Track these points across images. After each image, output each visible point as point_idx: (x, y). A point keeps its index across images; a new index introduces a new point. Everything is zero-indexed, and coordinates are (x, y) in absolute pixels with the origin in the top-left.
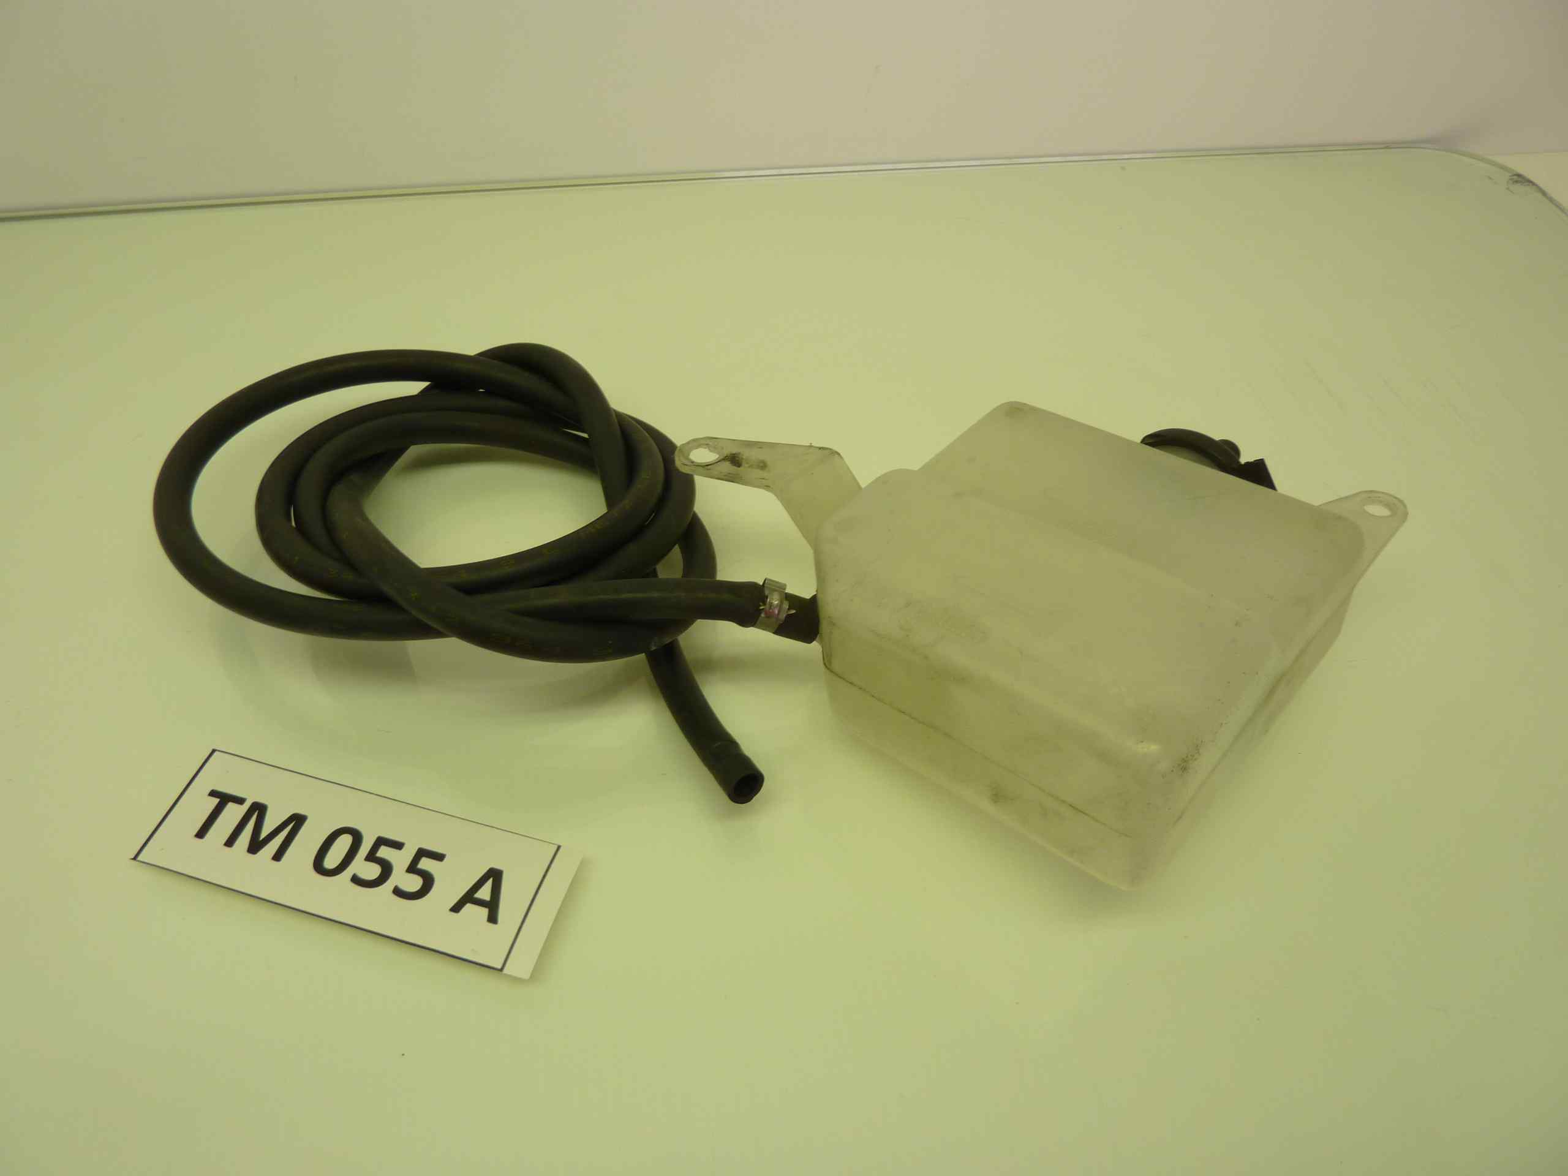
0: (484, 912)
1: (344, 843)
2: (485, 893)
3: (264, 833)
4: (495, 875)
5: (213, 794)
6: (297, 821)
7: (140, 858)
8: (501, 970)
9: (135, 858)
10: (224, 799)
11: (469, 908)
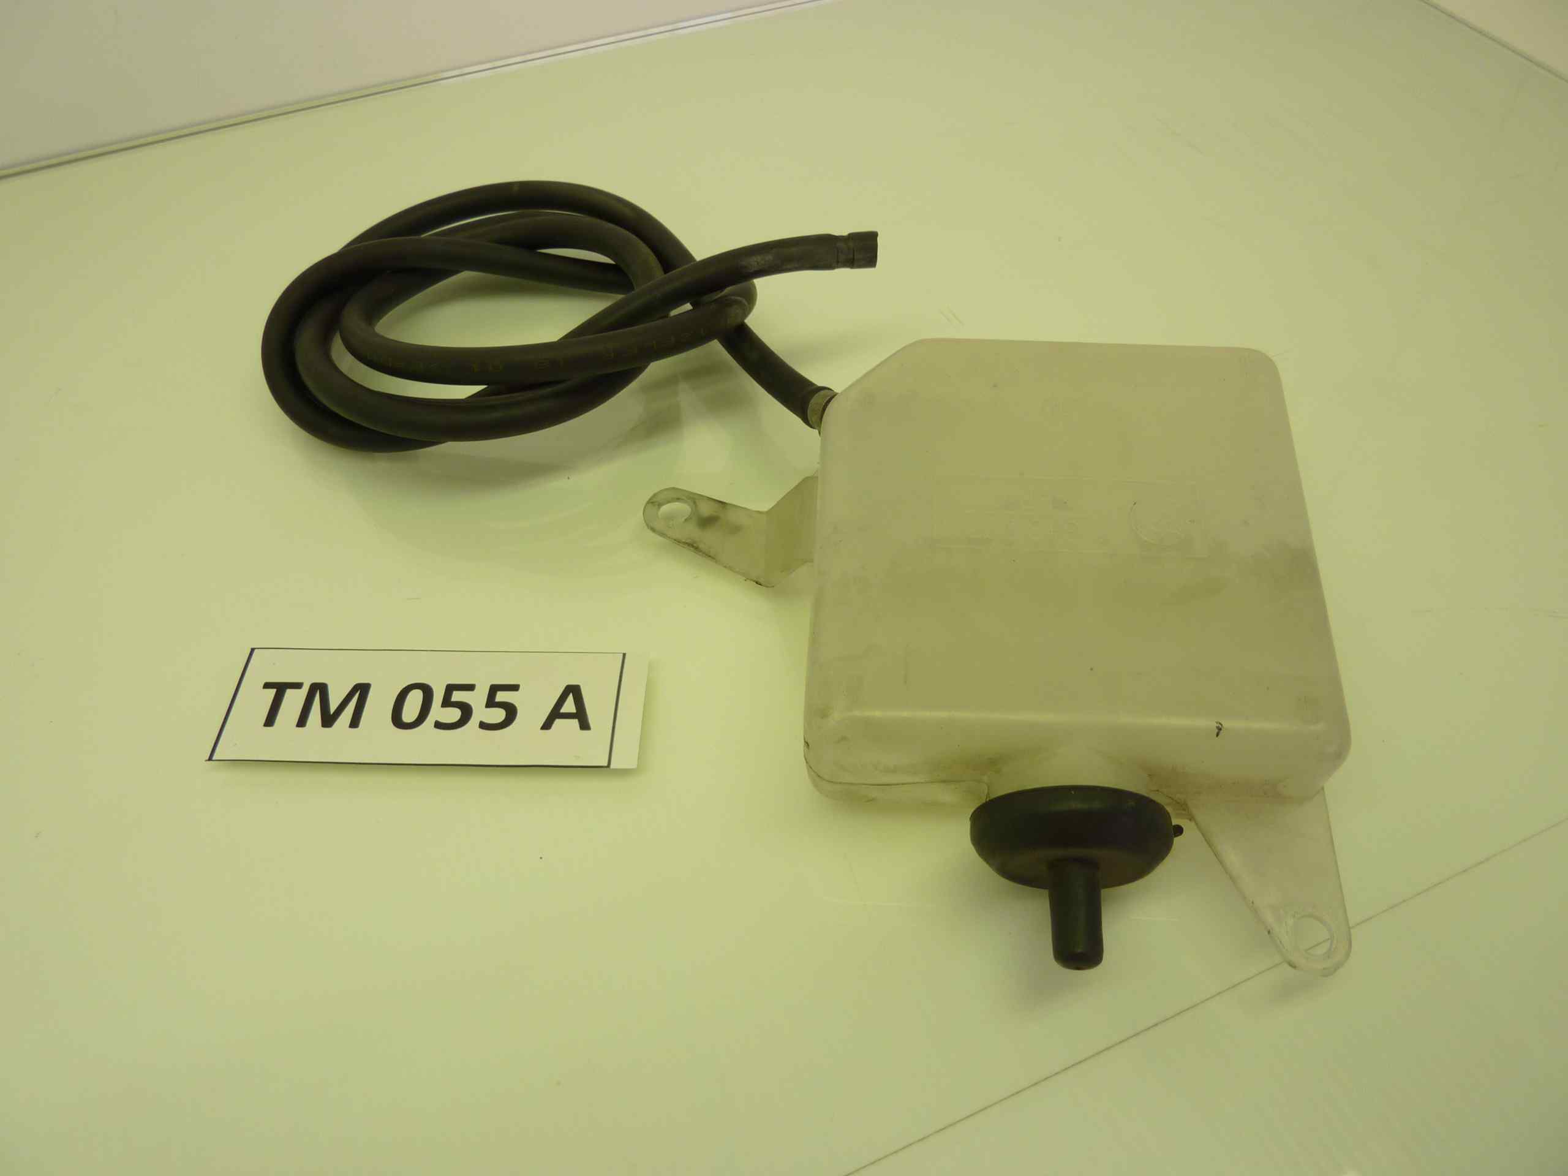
0: (575, 722)
1: (415, 699)
2: (569, 706)
3: (333, 707)
4: (573, 691)
5: (267, 686)
6: (362, 690)
7: (214, 758)
8: (609, 766)
9: (210, 759)
10: (281, 689)
11: (558, 722)
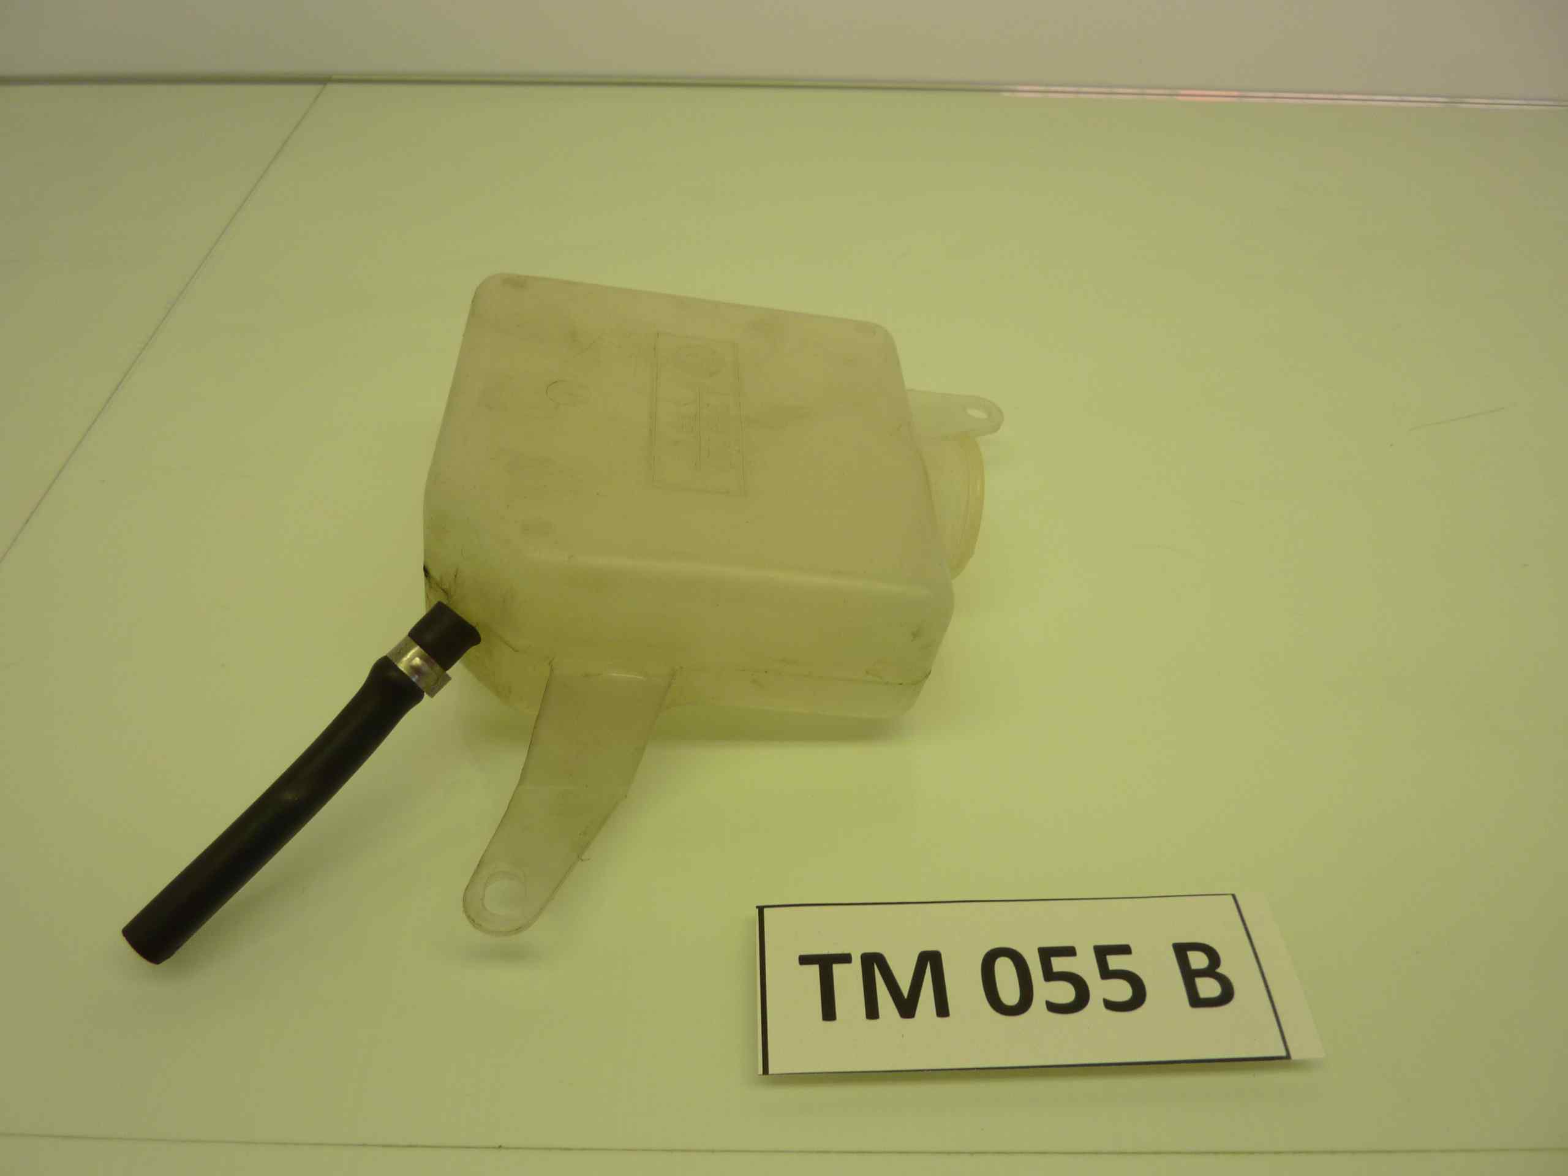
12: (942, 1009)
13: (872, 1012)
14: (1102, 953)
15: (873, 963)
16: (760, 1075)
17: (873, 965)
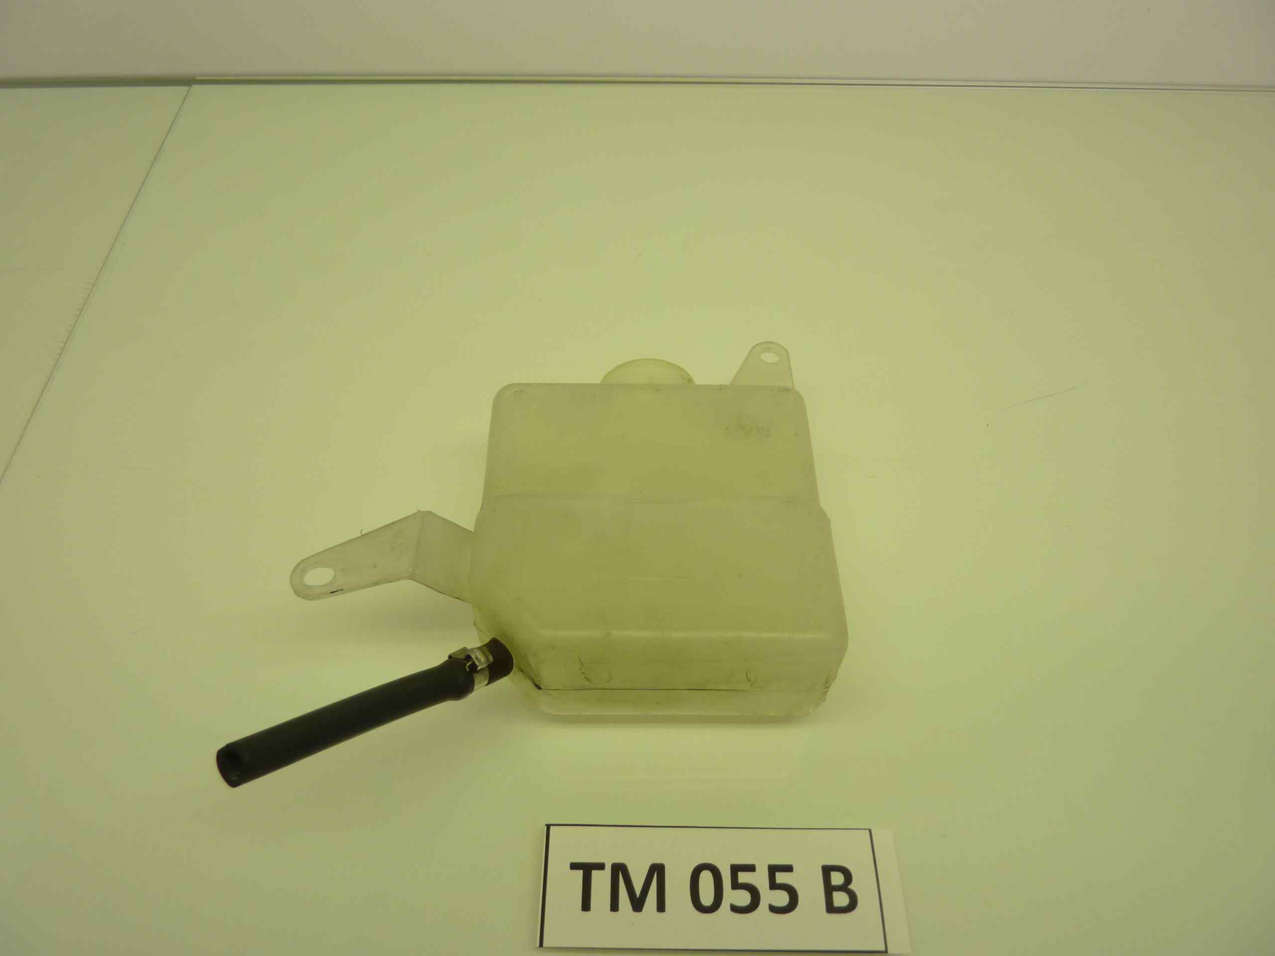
12: (661, 907)
13: (614, 907)
14: (773, 870)
15: (619, 870)
16: (537, 947)
17: (619, 872)
